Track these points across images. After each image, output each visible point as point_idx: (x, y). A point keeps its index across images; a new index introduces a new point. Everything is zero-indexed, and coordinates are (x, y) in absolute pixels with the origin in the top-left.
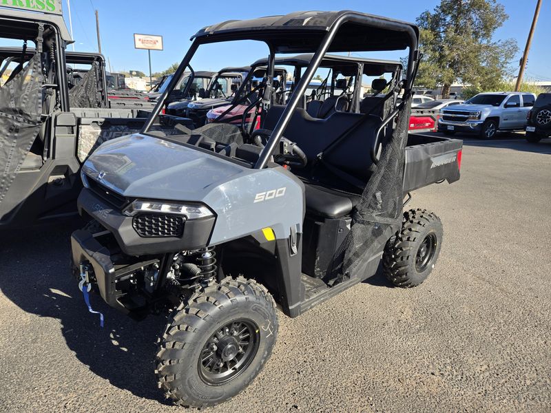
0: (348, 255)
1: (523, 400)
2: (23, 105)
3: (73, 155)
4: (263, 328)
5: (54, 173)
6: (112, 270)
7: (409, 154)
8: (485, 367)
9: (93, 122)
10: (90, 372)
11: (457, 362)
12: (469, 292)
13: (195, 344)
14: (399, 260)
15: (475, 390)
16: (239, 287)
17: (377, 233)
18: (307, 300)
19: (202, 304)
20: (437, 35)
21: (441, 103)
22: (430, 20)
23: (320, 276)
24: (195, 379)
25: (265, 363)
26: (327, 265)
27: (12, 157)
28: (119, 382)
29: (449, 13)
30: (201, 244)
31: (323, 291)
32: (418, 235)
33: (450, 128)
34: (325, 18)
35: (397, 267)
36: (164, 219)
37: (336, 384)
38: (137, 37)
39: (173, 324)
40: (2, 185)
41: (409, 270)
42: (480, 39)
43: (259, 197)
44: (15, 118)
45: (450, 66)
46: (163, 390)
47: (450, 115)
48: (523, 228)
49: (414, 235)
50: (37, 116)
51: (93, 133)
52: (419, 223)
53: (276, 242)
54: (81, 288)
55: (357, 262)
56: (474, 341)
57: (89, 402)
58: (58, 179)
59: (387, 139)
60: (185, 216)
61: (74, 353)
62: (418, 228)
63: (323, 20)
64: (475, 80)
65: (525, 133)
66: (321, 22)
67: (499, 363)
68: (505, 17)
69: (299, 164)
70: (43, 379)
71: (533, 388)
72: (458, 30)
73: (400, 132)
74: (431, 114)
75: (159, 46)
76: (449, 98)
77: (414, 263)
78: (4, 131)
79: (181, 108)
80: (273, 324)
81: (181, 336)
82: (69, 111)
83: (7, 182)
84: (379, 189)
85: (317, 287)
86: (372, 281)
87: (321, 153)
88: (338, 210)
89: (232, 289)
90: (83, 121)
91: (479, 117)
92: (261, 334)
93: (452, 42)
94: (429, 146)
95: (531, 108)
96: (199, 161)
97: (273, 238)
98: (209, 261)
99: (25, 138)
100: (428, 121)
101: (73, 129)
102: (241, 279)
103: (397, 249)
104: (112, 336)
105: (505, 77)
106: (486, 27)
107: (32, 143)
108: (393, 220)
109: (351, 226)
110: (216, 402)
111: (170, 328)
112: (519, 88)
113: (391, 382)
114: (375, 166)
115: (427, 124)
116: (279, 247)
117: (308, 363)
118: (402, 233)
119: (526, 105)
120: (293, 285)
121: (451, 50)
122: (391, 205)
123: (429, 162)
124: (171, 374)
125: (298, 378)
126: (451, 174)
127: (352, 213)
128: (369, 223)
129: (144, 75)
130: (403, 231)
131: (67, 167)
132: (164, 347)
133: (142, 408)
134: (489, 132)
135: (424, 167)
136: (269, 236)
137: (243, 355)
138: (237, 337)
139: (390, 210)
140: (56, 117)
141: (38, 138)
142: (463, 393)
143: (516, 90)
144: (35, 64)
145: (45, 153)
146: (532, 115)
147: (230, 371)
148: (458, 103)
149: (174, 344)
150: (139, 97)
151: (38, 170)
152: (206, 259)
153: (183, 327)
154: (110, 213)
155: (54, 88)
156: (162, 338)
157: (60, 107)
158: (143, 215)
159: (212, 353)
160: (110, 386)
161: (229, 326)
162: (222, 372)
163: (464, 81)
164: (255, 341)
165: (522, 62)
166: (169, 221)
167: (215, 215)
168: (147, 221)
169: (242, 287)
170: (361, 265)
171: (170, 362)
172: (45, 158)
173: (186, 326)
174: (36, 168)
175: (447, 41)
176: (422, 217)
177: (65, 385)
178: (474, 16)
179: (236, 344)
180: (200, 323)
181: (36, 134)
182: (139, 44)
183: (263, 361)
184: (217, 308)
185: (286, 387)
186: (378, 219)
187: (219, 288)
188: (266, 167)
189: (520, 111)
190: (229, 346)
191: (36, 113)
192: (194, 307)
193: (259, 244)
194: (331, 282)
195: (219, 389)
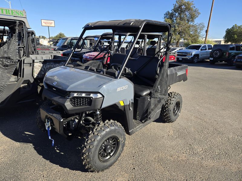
0: (149, 111)
1: (215, 160)
2: (10, 55)
3: (31, 76)
4: (121, 139)
5: (23, 84)
6: (62, 120)
7: (169, 71)
8: (201, 149)
9: (40, 61)
10: (50, 163)
11: (191, 149)
12: (193, 123)
13: (97, 146)
14: (167, 112)
15: (198, 157)
16: (112, 124)
17: (159, 101)
18: (135, 128)
19: (99, 131)
20: (173, 21)
21: (176, 49)
22: (169, 15)
23: (139, 119)
24: (97, 160)
25: (121, 153)
26: (141, 115)
27: (5, 77)
28: (63, 165)
29: (177, 12)
30: (99, 108)
31: (141, 125)
32: (174, 101)
33: (180, 59)
34: (139, 22)
35: (166, 115)
36: (83, 99)
37: (148, 159)
38: (43, 21)
39: (88, 139)
40: (1, 90)
41: (171, 116)
42: (190, 23)
43: (119, 89)
44: (6, 61)
45: (179, 34)
46: (85, 165)
47: (180, 54)
48: (211, 98)
49: (172, 102)
50: (16, 60)
51: (40, 66)
52: (174, 97)
53: (124, 106)
54: (47, 129)
55: (152, 113)
56: (196, 141)
57: (53, 174)
58: (25, 86)
59: (161, 66)
60: (92, 97)
61: (42, 156)
62: (173, 99)
63: (138, 23)
64: (188, 39)
65: (209, 60)
66: (137, 24)
67: (206, 147)
68: (199, 13)
69: (129, 76)
70: (31, 167)
71: (219, 155)
72: (181, 19)
73: (166, 63)
74: (174, 54)
75: (53, 25)
76: (179, 47)
77: (173, 113)
78: (1, 66)
79: (68, 53)
80: (124, 138)
81: (92, 143)
82: (29, 57)
83: (3, 88)
84: (159, 85)
85: (138, 123)
86: (157, 121)
87: (136, 72)
88: (145, 93)
89: (109, 125)
90: (35, 61)
91: (191, 55)
92: (120, 141)
93: (179, 24)
94: (176, 68)
95: (211, 50)
96: (94, 77)
97: (123, 105)
98: (99, 115)
99: (11, 69)
100: (173, 57)
101: (31, 64)
102: (112, 121)
103: (166, 108)
104: (56, 149)
105: (200, 38)
106: (192, 18)
107: (14, 71)
108: (165, 96)
109: (150, 99)
110: (104, 169)
111: (87, 141)
112: (206, 42)
113: (168, 157)
114: (157, 76)
115: (172, 58)
116: (125, 108)
117: (136, 153)
118: (168, 102)
119: (209, 49)
120: (130, 122)
121: (178, 27)
122: (164, 90)
123: (176, 74)
124: (89, 158)
125: (134, 159)
126: (184, 78)
127: (150, 94)
128: (156, 98)
129: (46, 38)
130: (168, 101)
131: (29, 80)
132: (86, 148)
133: (75, 174)
134: (195, 61)
135: (175, 76)
136: (122, 104)
137: (113, 150)
138: (111, 143)
139: (163, 92)
140: (24, 60)
141: (16, 69)
142: (194, 159)
143: (205, 43)
144: (15, 38)
145: (19, 75)
146: (211, 53)
147: (109, 157)
148: (183, 49)
149: (90, 146)
150: (49, 49)
151: (16, 82)
152: (98, 114)
153: (93, 140)
154: (59, 98)
155: (22, 47)
156: (84, 145)
157: (26, 56)
158: (74, 98)
159: (102, 150)
160: (60, 167)
161: (108, 139)
162: (106, 157)
163: (184, 40)
164: (117, 145)
165: (207, 31)
166: (85, 100)
167: (103, 96)
168: (76, 100)
169: (113, 124)
170: (154, 114)
171: (88, 153)
172: (19, 77)
173: (94, 139)
174: (15, 81)
175: (177, 23)
176: (174, 95)
177: (41, 169)
178: (187, 13)
179: (111, 146)
180: (99, 138)
181: (15, 67)
182: (43, 24)
183: (121, 152)
184: (105, 132)
185: (130, 162)
186: (159, 96)
187: (105, 125)
188: (120, 78)
189: (207, 52)
190: (109, 147)
191: (16, 58)
192: (96, 132)
193: (118, 107)
194: (143, 121)
195: (105, 164)
